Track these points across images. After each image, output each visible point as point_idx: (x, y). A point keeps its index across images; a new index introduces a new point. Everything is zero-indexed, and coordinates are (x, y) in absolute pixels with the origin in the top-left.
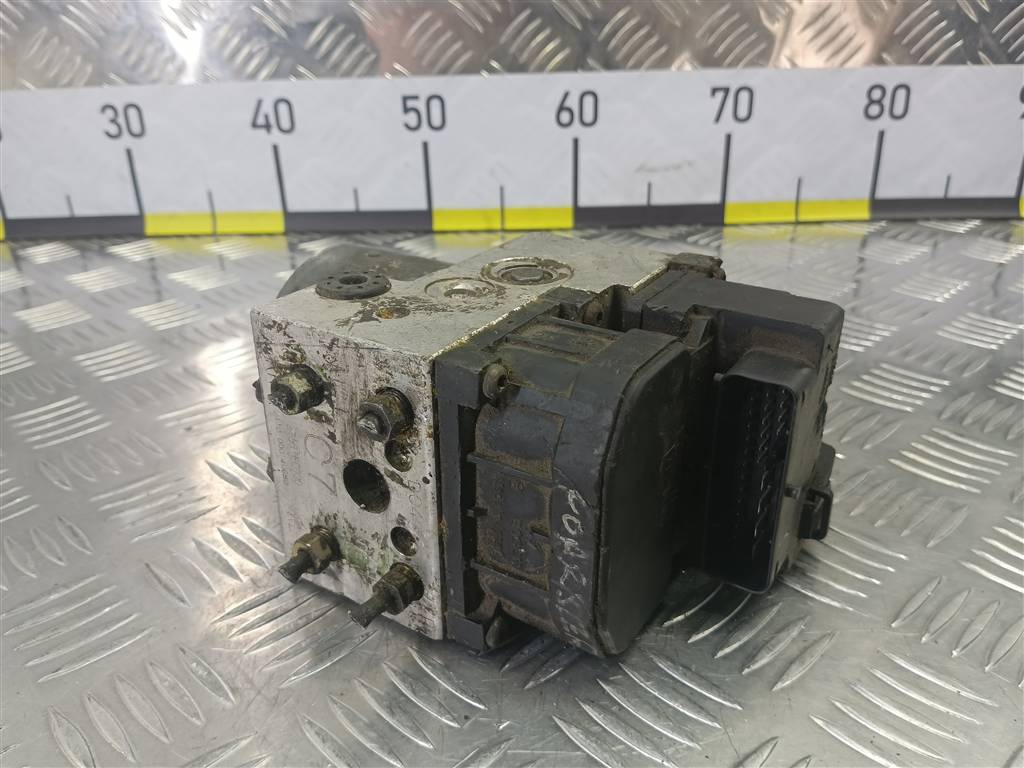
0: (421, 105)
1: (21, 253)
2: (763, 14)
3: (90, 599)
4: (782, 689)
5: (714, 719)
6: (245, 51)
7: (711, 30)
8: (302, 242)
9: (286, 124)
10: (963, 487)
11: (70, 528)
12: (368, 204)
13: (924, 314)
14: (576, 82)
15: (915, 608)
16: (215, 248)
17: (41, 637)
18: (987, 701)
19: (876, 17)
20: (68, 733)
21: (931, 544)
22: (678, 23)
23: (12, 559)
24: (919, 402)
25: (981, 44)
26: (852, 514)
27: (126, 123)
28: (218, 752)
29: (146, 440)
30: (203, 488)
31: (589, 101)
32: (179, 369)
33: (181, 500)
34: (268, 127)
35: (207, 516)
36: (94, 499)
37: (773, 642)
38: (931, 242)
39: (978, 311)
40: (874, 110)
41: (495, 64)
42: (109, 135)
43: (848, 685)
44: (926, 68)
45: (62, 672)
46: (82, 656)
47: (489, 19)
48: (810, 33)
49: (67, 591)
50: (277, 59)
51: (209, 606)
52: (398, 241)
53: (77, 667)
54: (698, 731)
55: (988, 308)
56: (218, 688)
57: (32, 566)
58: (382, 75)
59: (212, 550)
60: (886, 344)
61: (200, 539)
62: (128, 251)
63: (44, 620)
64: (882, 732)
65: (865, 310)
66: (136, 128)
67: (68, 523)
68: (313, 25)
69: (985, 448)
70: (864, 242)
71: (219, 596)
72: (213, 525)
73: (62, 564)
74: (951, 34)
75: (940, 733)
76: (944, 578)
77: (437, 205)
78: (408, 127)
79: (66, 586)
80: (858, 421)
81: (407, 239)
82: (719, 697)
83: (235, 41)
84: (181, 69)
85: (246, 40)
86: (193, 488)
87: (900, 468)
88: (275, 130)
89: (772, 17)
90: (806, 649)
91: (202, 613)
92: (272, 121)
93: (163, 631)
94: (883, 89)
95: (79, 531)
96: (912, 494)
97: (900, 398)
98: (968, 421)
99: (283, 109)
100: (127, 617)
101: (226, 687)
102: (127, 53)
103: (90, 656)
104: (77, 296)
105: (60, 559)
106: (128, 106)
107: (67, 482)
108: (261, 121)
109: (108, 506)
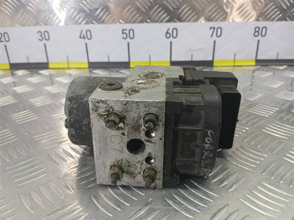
0: (127, 32)
1: (14, 72)
2: (224, 6)
3: (32, 164)
4: (231, 191)
5: (211, 199)
6: (78, 17)
7: (210, 11)
8: (93, 70)
9: (89, 37)
10: (283, 137)
11: (27, 145)
12: (112, 60)
13: (271, 91)
14: (171, 25)
15: (270, 169)
16: (69, 72)
17: (18, 174)
18: (291, 196)
19: (257, 8)
20: (25, 200)
21: (274, 152)
22: (200, 9)
23: (10, 153)
24: (270, 114)
25: (287, 15)
26: (251, 144)
27: (44, 36)
28: (68, 206)
29: (49, 122)
30: (65, 134)
31: (175, 31)
32: (58, 103)
33: (58, 137)
34: (84, 38)
35: (66, 142)
36: (34, 137)
37: (228, 178)
38: (273, 71)
39: (286, 90)
40: (257, 34)
41: (148, 20)
42: (39, 40)
43: (250, 190)
44: (272, 22)
45: (24, 183)
46: (29, 179)
47: (147, 8)
48: (238, 12)
49: (26, 162)
50: (87, 19)
51: (66, 166)
52: (120, 70)
53: (29, 182)
54: (206, 202)
55: (289, 89)
56: (68, 188)
57: (16, 155)
58: (116, 23)
59: (67, 151)
60: (260, 98)
61: (64, 148)
62: (44, 72)
63: (19, 169)
64: (260, 203)
65: (254, 89)
66: (47, 38)
67: (26, 143)
68: (97, 9)
69: (289, 127)
70: (254, 71)
71: (69, 163)
72: (67, 144)
73: (24, 154)
74: (278, 12)
75: (277, 204)
76: (278, 162)
77: (131, 60)
78: (123, 38)
79: (25, 160)
80: (252, 119)
81: (123, 69)
82: (213, 193)
83: (75, 14)
84: (60, 21)
85: (78, 13)
86: (62, 135)
87: (265, 132)
88: (86, 39)
89: (227, 7)
90: (238, 180)
91: (64, 168)
92: (85, 36)
93: (53, 173)
94: (259, 28)
95: (29, 146)
96: (268, 139)
97: (264, 113)
98: (284, 119)
99: (88, 33)
100: (43, 169)
101: (70, 188)
102: (45, 17)
103: (32, 179)
104: (30, 84)
105: (24, 153)
106: (45, 32)
107: (26, 133)
108: (82, 36)
109: (38, 139)
